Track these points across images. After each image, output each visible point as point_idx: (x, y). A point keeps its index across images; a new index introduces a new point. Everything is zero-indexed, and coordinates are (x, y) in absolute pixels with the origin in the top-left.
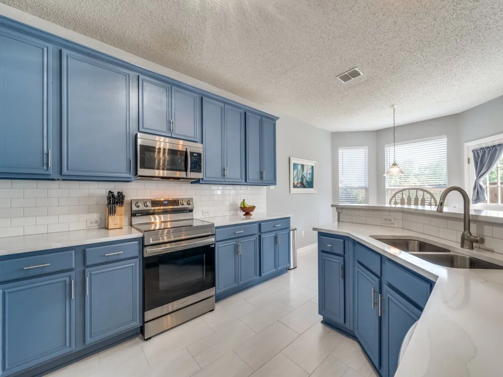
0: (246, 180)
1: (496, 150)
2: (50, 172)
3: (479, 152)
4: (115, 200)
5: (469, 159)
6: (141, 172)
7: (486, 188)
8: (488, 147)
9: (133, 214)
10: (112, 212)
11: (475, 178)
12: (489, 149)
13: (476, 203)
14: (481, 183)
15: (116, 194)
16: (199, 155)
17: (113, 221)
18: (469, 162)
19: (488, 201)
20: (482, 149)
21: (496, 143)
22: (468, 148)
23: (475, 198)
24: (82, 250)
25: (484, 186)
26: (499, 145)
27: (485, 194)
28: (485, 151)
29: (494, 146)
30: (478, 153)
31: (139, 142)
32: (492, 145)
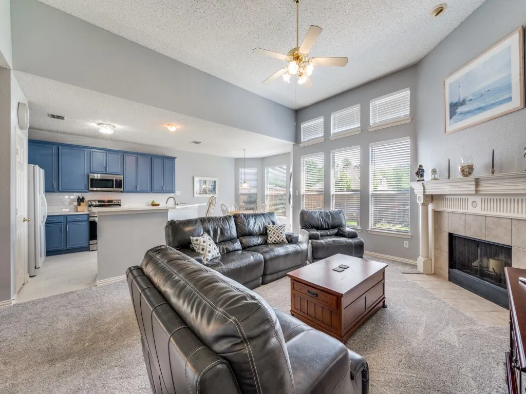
0: (152, 191)
2: (55, 190)
4: (80, 200)
6: (91, 189)
9: (90, 206)
10: (79, 205)
15: (81, 198)
16: (121, 181)
17: (80, 208)
24: (66, 216)
31: (90, 177)
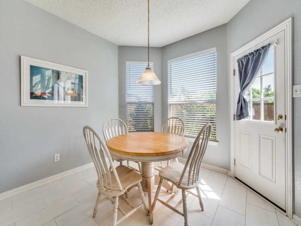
1: (260, 54)
3: (243, 60)
5: (234, 71)
7: (249, 102)
8: (252, 53)
11: (240, 90)
12: (252, 55)
13: (240, 119)
14: (245, 97)
18: (234, 74)
19: (251, 117)
20: (245, 56)
21: (259, 47)
22: (234, 57)
23: (239, 114)
25: (247, 100)
26: (263, 48)
27: (249, 108)
28: (249, 59)
29: (258, 50)
30: (242, 62)
32: (256, 49)
